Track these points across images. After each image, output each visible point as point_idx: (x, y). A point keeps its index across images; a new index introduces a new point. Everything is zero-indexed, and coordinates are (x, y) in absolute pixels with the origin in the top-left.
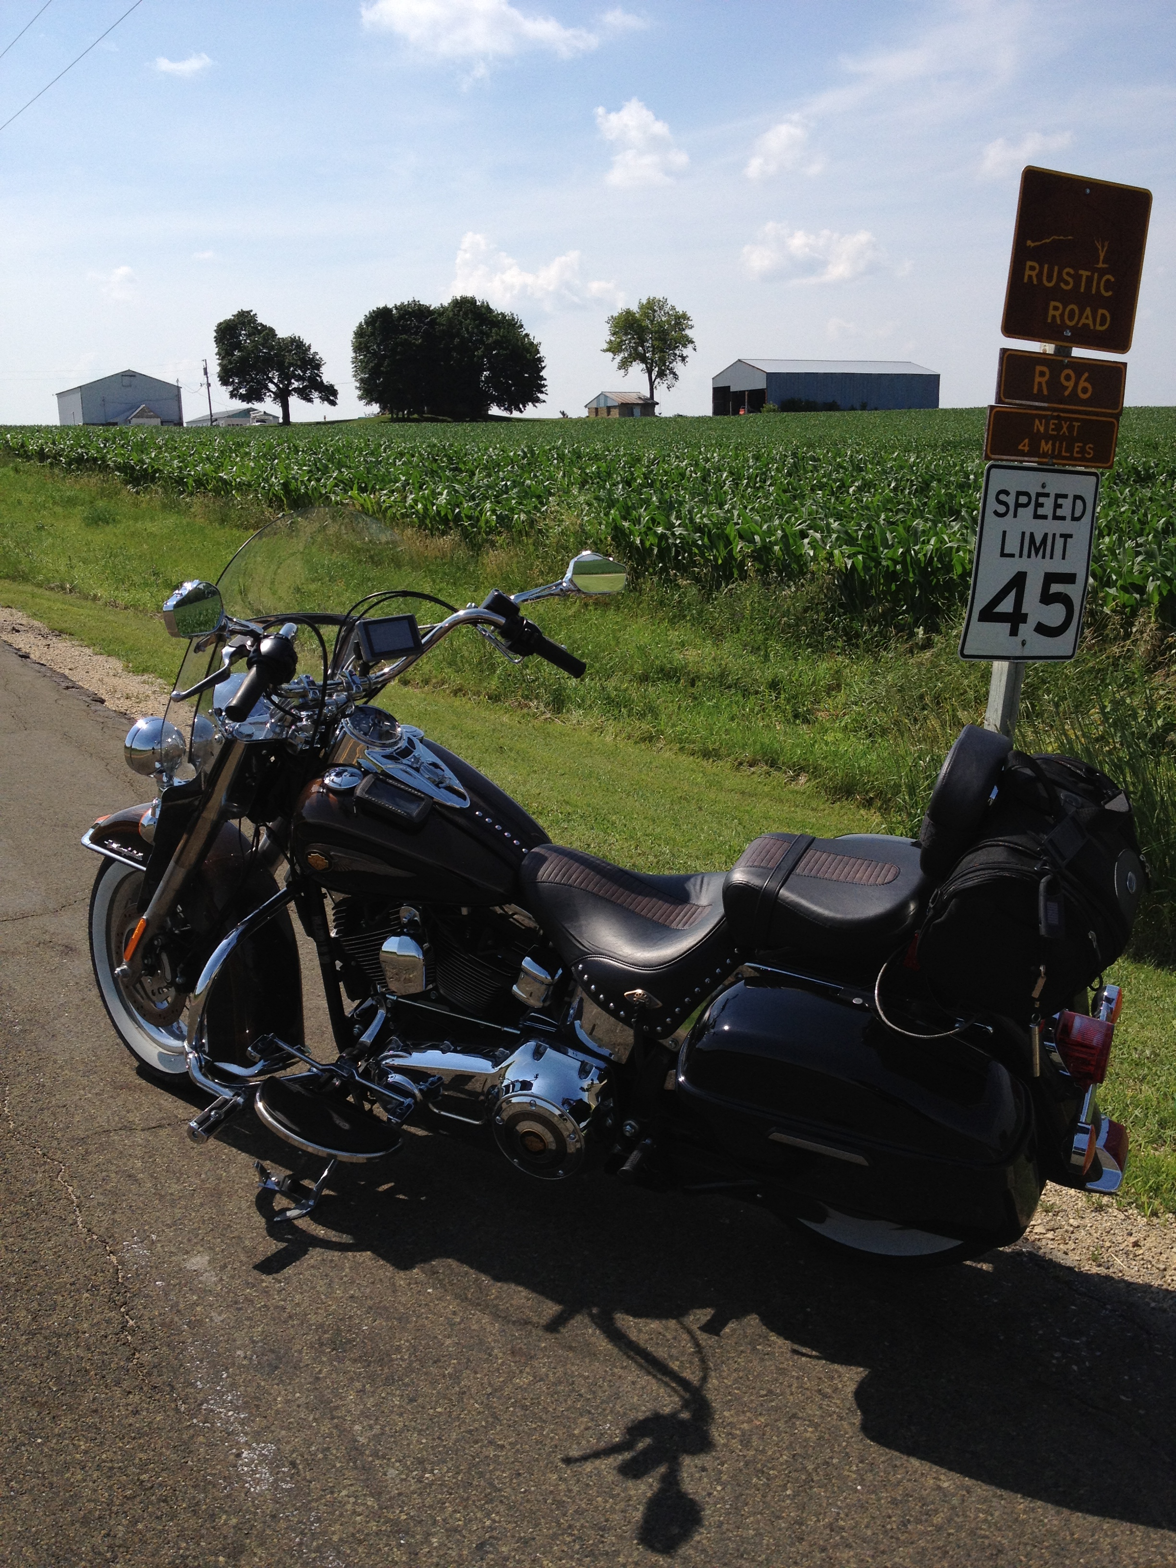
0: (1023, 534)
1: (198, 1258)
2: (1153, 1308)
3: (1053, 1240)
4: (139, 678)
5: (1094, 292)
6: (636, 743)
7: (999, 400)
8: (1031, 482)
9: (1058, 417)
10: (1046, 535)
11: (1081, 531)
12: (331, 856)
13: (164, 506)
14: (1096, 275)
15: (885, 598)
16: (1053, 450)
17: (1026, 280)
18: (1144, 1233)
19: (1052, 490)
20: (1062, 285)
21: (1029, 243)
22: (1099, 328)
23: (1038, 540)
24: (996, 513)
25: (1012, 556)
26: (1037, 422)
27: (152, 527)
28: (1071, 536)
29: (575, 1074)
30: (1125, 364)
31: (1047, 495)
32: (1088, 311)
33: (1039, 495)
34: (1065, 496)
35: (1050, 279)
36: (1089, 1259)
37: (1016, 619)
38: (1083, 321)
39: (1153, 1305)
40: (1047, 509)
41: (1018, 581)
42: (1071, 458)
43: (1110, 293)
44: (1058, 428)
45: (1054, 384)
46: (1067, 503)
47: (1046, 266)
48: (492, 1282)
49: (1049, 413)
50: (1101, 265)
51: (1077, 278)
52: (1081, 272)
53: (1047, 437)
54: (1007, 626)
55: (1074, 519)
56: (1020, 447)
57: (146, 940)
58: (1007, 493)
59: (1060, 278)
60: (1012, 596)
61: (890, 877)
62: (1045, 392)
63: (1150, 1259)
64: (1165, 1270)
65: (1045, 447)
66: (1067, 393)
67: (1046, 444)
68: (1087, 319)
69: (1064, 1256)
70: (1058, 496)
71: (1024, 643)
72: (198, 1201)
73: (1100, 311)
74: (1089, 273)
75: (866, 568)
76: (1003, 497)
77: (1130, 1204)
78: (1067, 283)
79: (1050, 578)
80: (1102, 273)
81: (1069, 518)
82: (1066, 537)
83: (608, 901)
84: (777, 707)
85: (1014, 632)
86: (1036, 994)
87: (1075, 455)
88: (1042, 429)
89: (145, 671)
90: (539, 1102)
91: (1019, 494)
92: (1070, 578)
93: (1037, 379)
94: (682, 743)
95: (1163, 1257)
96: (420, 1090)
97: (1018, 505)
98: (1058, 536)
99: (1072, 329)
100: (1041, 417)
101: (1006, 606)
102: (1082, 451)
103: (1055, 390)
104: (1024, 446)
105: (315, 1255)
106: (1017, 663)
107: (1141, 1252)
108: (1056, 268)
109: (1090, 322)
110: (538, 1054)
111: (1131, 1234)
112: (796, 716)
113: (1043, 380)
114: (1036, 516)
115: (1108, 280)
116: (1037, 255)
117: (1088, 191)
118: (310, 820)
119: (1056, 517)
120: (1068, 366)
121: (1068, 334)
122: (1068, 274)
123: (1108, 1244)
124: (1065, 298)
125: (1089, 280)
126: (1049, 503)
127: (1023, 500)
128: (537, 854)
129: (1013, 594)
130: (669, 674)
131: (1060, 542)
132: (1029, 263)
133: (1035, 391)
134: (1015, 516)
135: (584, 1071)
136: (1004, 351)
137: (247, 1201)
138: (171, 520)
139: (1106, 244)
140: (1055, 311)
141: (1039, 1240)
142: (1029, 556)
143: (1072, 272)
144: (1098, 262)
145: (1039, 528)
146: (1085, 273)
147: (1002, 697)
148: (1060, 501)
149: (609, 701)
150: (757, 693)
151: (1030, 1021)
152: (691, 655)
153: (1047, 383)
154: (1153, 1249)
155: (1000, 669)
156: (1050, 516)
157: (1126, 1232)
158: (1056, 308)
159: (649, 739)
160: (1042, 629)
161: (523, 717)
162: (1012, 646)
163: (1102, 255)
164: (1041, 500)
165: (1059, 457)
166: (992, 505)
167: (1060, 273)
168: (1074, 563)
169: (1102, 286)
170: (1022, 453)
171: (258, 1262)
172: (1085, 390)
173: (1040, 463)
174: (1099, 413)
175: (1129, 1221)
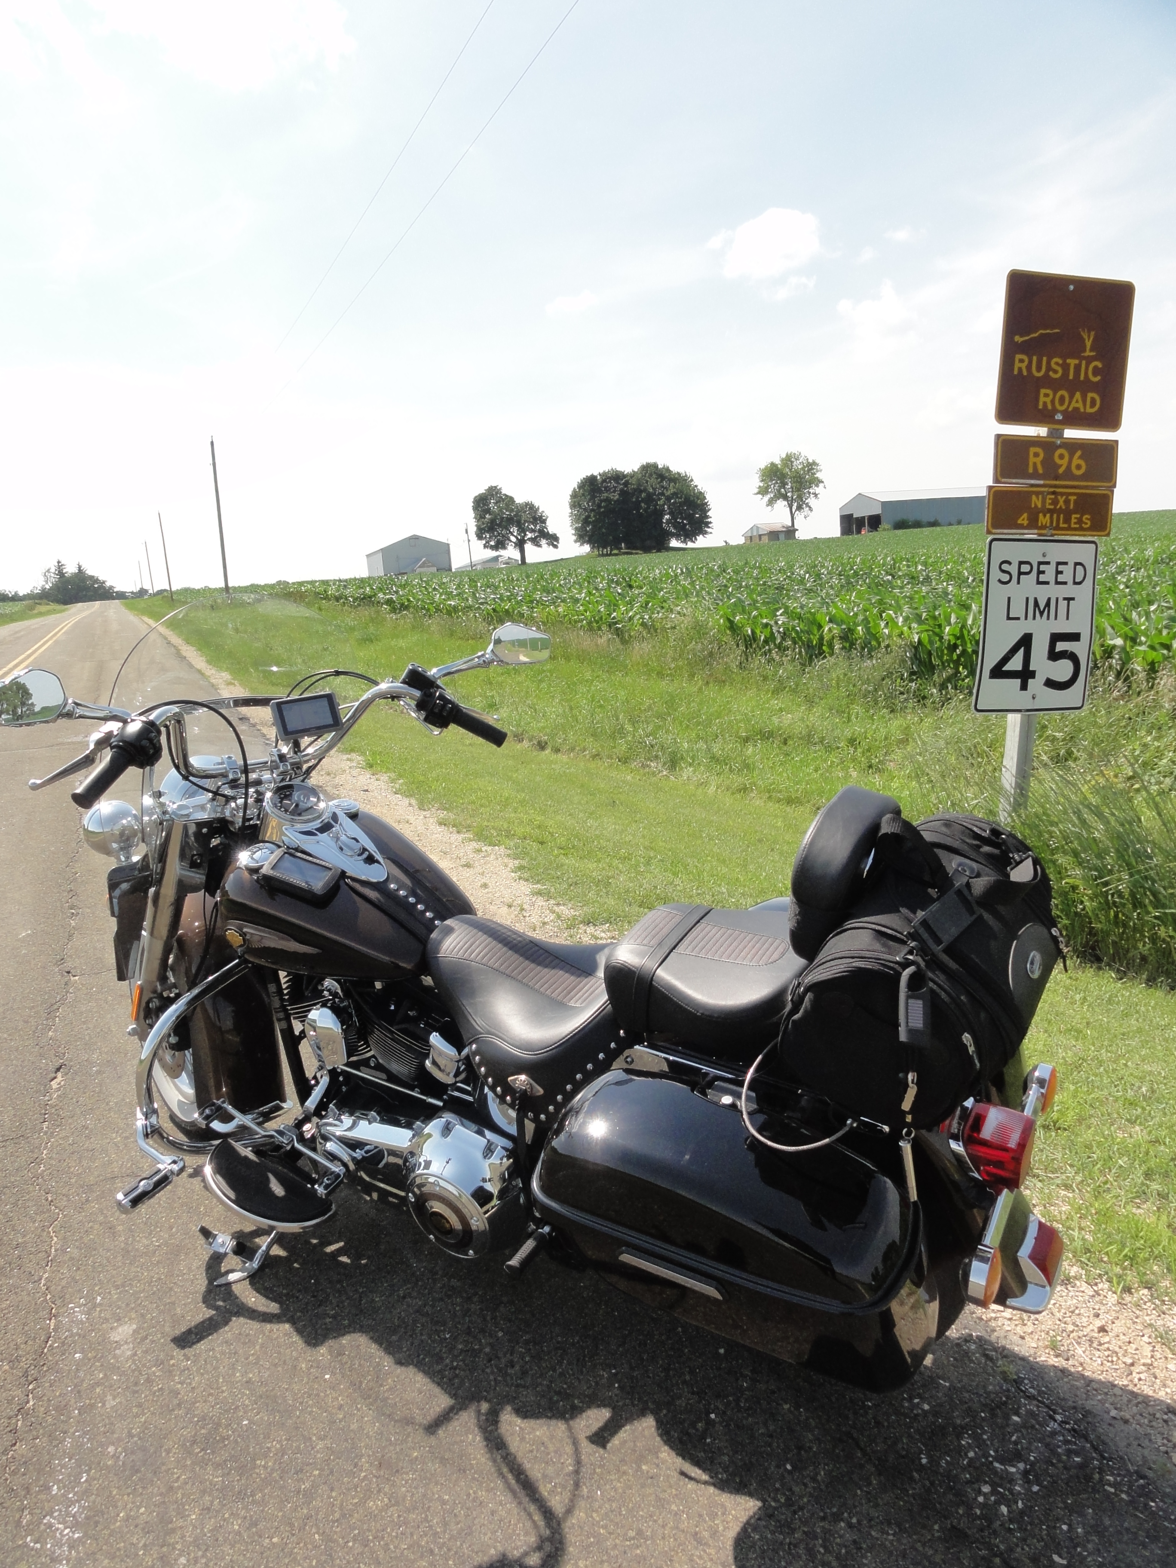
0: (1027, 599)
1: (126, 1327)
2: (1114, 1418)
3: (1010, 1319)
5: (1082, 378)
6: (733, 794)
7: (996, 480)
8: (1033, 552)
9: (1054, 493)
10: (1049, 600)
11: (1083, 594)
12: (244, 934)
14: (1084, 363)
15: (949, 665)
16: (1052, 522)
17: (1016, 372)
18: (1114, 1314)
19: (1053, 558)
20: (1051, 373)
21: (1018, 339)
22: (1089, 410)
23: (1042, 605)
24: (1000, 581)
25: (1018, 619)
26: (1034, 498)
28: (1073, 599)
29: (479, 1155)
30: (1117, 442)
31: (1048, 563)
32: (1078, 395)
33: (1040, 563)
34: (1066, 563)
35: (1039, 369)
36: (1046, 1347)
37: (1025, 675)
38: (1074, 405)
39: (1113, 1413)
40: (1049, 574)
41: (1026, 641)
42: (1069, 528)
43: (1098, 378)
44: (1055, 502)
45: (1049, 463)
46: (1068, 571)
47: (1035, 358)
49: (1046, 489)
50: (1088, 353)
51: (1065, 367)
52: (1068, 361)
53: (1045, 511)
54: (1018, 681)
55: (1075, 583)
56: (1020, 521)
58: (1009, 563)
59: (1049, 369)
60: (1020, 654)
61: (776, 956)
62: (1041, 471)
63: (1117, 1349)
64: (1132, 1364)
65: (1043, 520)
66: (1061, 471)
67: (1045, 516)
68: (1077, 402)
69: (1020, 1341)
70: (1058, 564)
71: (1034, 697)
73: (1090, 395)
74: (1077, 362)
75: (931, 642)
76: (1005, 567)
77: (1100, 1276)
78: (1056, 372)
79: (1056, 638)
80: (1089, 360)
81: (1070, 581)
82: (1069, 599)
83: (509, 976)
85: (1024, 687)
86: (906, 1105)
87: (1073, 526)
88: (1039, 506)
90: (442, 1183)
91: (1021, 563)
92: (1075, 637)
93: (1032, 459)
95: (1131, 1349)
96: (354, 1159)
97: (1020, 573)
98: (1060, 600)
99: (1063, 413)
100: (1037, 494)
101: (1015, 664)
102: (1080, 521)
103: (1050, 470)
104: (1023, 519)
106: (1028, 713)
107: (1107, 1339)
108: (1045, 359)
109: (1080, 405)
110: (447, 1130)
111: (1097, 1316)
112: (870, 767)
113: (1038, 460)
114: (1039, 583)
115: (1095, 367)
116: (1027, 348)
117: (1072, 288)
118: (231, 895)
119: (1057, 583)
120: (1060, 447)
121: (1059, 417)
122: (1057, 363)
123: (1070, 1328)
124: (1055, 385)
125: (1078, 368)
126: (1050, 571)
127: (1025, 568)
128: (448, 926)
129: (1021, 651)
130: (767, 736)
131: (1063, 604)
132: (1018, 357)
133: (1031, 470)
134: (1018, 583)
135: (489, 1150)
136: (998, 437)
139: (1093, 333)
140: (1045, 397)
141: (995, 1319)
142: (1034, 618)
143: (1060, 362)
144: (1085, 351)
145: (1043, 594)
146: (1072, 362)
147: (1016, 745)
148: (1061, 568)
149: (714, 758)
150: (838, 748)
152: (785, 720)
153: (1042, 462)
154: (1122, 1337)
155: (1014, 720)
156: (1053, 581)
157: (1092, 1312)
158: (1046, 395)
160: (1050, 684)
161: (645, 775)
162: (1023, 700)
163: (1088, 344)
164: (1042, 568)
165: (1058, 528)
166: (996, 574)
167: (1048, 363)
168: (1078, 623)
169: (1090, 372)
170: (1021, 527)
171: (177, 1333)
172: (1079, 467)
173: (1040, 535)
174: (1096, 488)
175: (1097, 1299)
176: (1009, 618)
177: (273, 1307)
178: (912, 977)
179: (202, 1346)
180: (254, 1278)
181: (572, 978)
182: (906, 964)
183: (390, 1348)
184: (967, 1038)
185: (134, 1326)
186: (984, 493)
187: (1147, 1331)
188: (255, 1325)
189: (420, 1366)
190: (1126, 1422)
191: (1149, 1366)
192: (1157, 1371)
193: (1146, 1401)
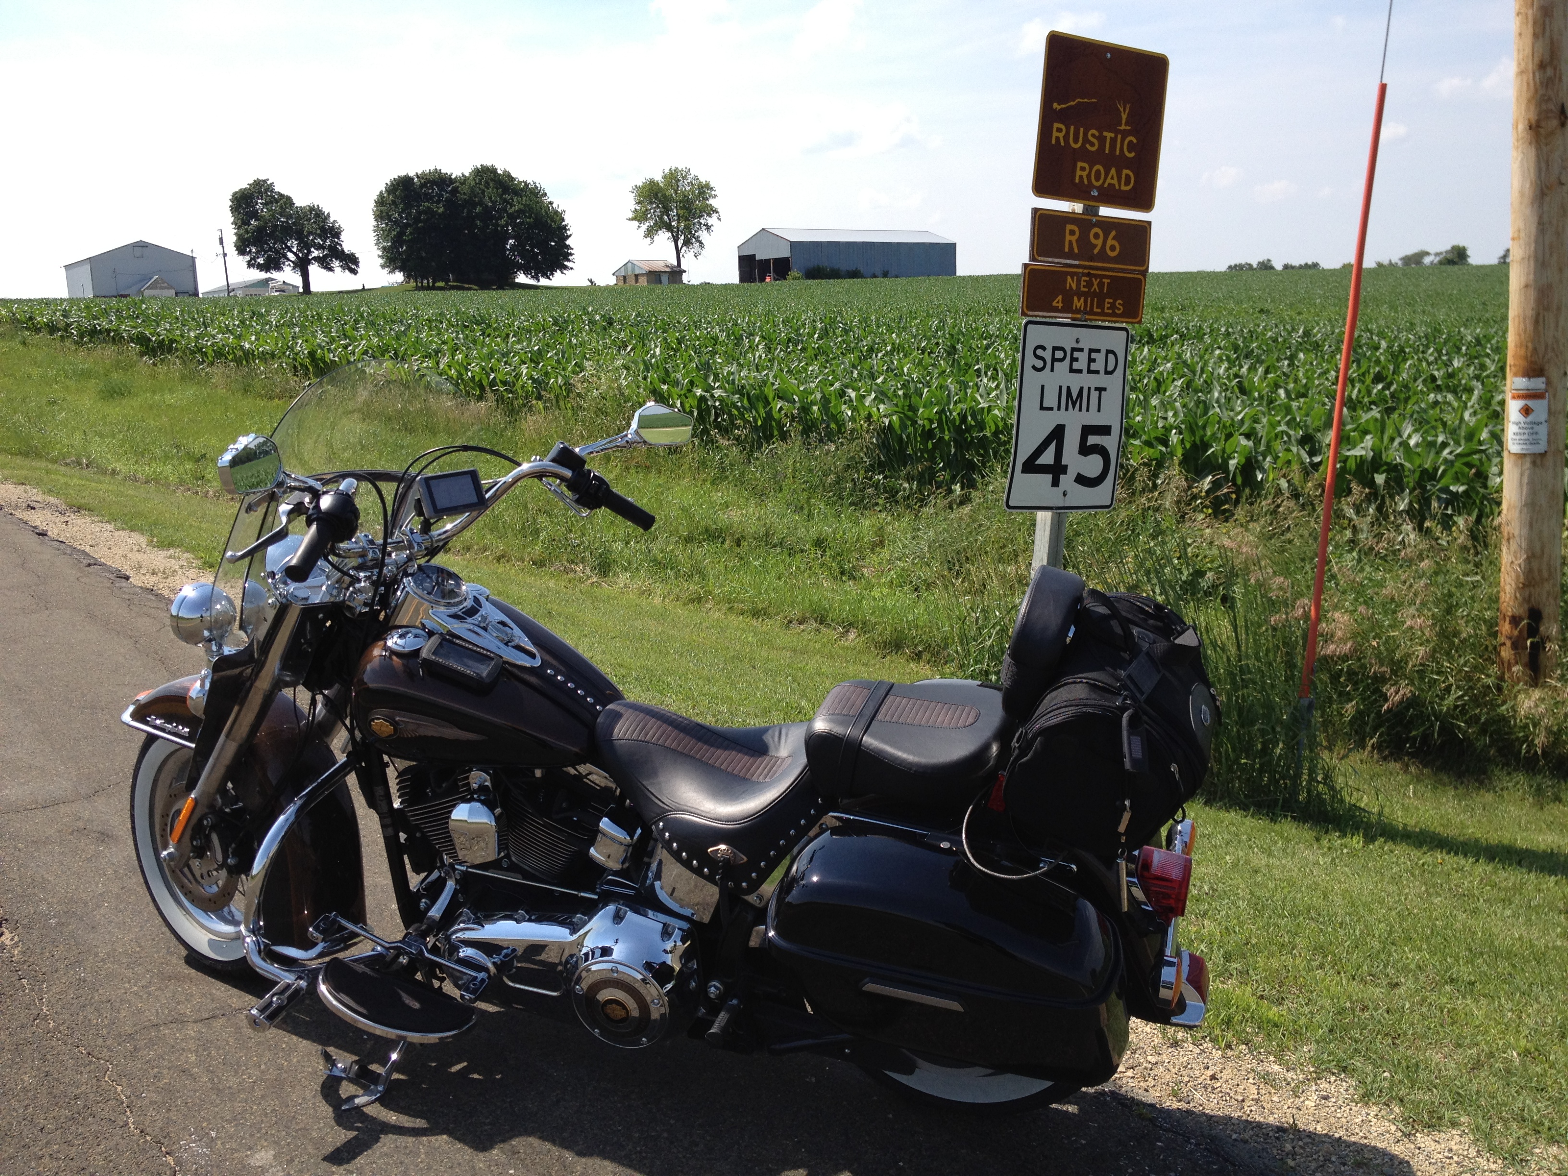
0: (1061, 387)
1: (263, 1153)
2: (1235, 1140)
4: (165, 553)
5: (1118, 153)
6: (684, 604)
7: (1032, 258)
8: (1066, 337)
9: (1089, 275)
10: (1082, 389)
11: (1113, 383)
12: (397, 722)
13: (183, 378)
14: (1119, 136)
15: (922, 456)
16: (1085, 306)
17: (1053, 141)
18: (1221, 1065)
19: (1086, 345)
20: (1088, 146)
21: (1055, 105)
22: (1124, 188)
23: (1075, 395)
24: (1034, 367)
25: (1051, 409)
26: (1069, 279)
27: (170, 399)
28: (1105, 389)
29: (658, 937)
30: (1149, 223)
31: (1081, 350)
32: (1113, 171)
33: (1073, 350)
34: (1098, 351)
35: (1076, 140)
36: (1169, 1096)
37: (1057, 470)
39: (1234, 1136)
40: (1082, 364)
41: (1058, 434)
42: (1103, 314)
43: (1132, 155)
44: (1089, 284)
45: (1084, 241)
46: (1100, 358)
47: (1072, 128)
48: (576, 1158)
49: (1080, 270)
50: (1123, 127)
51: (1102, 139)
52: (1105, 134)
53: (1079, 294)
54: (1049, 477)
55: (1107, 372)
56: (1054, 304)
57: (194, 821)
58: (1044, 348)
59: (1086, 140)
60: (1052, 448)
61: (971, 720)
62: (1076, 251)
65: (1078, 303)
66: (1096, 251)
67: (1079, 300)
68: (1112, 179)
69: (1145, 1093)
70: (1091, 351)
71: (1065, 494)
72: (258, 1093)
73: (1125, 172)
74: (1113, 135)
75: (903, 426)
76: (1040, 352)
77: (1204, 1038)
78: (1092, 145)
79: (1087, 430)
80: (1125, 134)
81: (1102, 371)
82: (1100, 390)
83: (687, 756)
84: (823, 565)
85: (1055, 483)
86: (1122, 828)
87: (1106, 311)
88: (1074, 287)
89: (171, 545)
90: (621, 968)
91: (1055, 349)
92: (1105, 430)
93: (1068, 237)
94: (730, 604)
95: (1240, 1089)
96: (494, 963)
97: (1054, 360)
98: (1093, 389)
99: (1099, 189)
100: (1072, 275)
101: (1047, 458)
102: (1113, 306)
103: (1085, 249)
104: (1058, 302)
105: (387, 1142)
106: (1059, 512)
107: (1219, 1084)
108: (1082, 130)
110: (618, 918)
111: (1207, 1068)
112: (842, 573)
113: (1074, 238)
114: (1072, 370)
115: (1130, 142)
116: (1064, 117)
117: (1109, 55)
118: (371, 685)
119: (1090, 371)
120: (1095, 225)
121: (1095, 193)
122: (1093, 135)
123: (1186, 1079)
124: (1092, 159)
125: (1113, 141)
126: (1083, 357)
127: (1059, 354)
128: (612, 711)
129: (1053, 445)
130: (714, 535)
131: (1094, 395)
132: (1056, 125)
133: (1067, 250)
134: (1052, 370)
135: (666, 933)
136: (1035, 211)
137: (312, 1090)
138: (192, 391)
139: (1128, 106)
142: (1067, 409)
143: (1097, 134)
144: (1121, 124)
145: (1076, 382)
146: (1109, 135)
147: (1047, 545)
148: (1093, 355)
150: (802, 551)
151: (1118, 857)
152: (734, 516)
153: (1077, 241)
154: (1230, 1081)
155: (1044, 518)
156: (1085, 370)
157: (1203, 1066)
158: (1083, 169)
159: (698, 600)
160: (1081, 480)
161: (570, 581)
162: (1054, 497)
163: (1124, 117)
164: (1076, 355)
165: (1091, 313)
166: (1030, 360)
167: (1085, 134)
168: (1110, 416)
169: (1125, 147)
170: (1056, 310)
171: (327, 1153)
172: (1113, 248)
173: (1073, 319)
174: (1127, 270)
175: (1204, 1055)
176: (1042, 408)
177: (420, 1123)
178: (1131, 719)
179: (360, 1160)
180: (384, 1101)
181: (746, 758)
182: (1123, 709)
183: (565, 1144)
184: (1174, 768)
185: (272, 1152)
186: (1018, 270)
187: (1251, 1076)
188: (411, 1140)
189: (604, 1155)
190: (1246, 1142)
191: (1257, 1101)
192: (1265, 1104)
193: (1259, 1125)
